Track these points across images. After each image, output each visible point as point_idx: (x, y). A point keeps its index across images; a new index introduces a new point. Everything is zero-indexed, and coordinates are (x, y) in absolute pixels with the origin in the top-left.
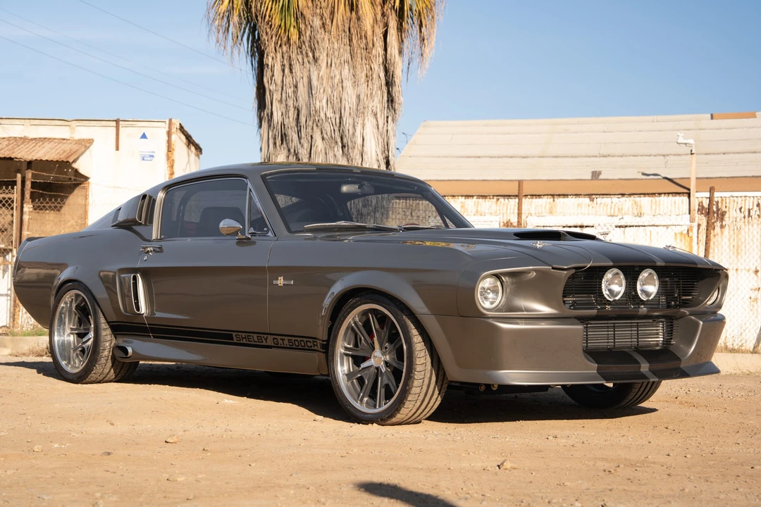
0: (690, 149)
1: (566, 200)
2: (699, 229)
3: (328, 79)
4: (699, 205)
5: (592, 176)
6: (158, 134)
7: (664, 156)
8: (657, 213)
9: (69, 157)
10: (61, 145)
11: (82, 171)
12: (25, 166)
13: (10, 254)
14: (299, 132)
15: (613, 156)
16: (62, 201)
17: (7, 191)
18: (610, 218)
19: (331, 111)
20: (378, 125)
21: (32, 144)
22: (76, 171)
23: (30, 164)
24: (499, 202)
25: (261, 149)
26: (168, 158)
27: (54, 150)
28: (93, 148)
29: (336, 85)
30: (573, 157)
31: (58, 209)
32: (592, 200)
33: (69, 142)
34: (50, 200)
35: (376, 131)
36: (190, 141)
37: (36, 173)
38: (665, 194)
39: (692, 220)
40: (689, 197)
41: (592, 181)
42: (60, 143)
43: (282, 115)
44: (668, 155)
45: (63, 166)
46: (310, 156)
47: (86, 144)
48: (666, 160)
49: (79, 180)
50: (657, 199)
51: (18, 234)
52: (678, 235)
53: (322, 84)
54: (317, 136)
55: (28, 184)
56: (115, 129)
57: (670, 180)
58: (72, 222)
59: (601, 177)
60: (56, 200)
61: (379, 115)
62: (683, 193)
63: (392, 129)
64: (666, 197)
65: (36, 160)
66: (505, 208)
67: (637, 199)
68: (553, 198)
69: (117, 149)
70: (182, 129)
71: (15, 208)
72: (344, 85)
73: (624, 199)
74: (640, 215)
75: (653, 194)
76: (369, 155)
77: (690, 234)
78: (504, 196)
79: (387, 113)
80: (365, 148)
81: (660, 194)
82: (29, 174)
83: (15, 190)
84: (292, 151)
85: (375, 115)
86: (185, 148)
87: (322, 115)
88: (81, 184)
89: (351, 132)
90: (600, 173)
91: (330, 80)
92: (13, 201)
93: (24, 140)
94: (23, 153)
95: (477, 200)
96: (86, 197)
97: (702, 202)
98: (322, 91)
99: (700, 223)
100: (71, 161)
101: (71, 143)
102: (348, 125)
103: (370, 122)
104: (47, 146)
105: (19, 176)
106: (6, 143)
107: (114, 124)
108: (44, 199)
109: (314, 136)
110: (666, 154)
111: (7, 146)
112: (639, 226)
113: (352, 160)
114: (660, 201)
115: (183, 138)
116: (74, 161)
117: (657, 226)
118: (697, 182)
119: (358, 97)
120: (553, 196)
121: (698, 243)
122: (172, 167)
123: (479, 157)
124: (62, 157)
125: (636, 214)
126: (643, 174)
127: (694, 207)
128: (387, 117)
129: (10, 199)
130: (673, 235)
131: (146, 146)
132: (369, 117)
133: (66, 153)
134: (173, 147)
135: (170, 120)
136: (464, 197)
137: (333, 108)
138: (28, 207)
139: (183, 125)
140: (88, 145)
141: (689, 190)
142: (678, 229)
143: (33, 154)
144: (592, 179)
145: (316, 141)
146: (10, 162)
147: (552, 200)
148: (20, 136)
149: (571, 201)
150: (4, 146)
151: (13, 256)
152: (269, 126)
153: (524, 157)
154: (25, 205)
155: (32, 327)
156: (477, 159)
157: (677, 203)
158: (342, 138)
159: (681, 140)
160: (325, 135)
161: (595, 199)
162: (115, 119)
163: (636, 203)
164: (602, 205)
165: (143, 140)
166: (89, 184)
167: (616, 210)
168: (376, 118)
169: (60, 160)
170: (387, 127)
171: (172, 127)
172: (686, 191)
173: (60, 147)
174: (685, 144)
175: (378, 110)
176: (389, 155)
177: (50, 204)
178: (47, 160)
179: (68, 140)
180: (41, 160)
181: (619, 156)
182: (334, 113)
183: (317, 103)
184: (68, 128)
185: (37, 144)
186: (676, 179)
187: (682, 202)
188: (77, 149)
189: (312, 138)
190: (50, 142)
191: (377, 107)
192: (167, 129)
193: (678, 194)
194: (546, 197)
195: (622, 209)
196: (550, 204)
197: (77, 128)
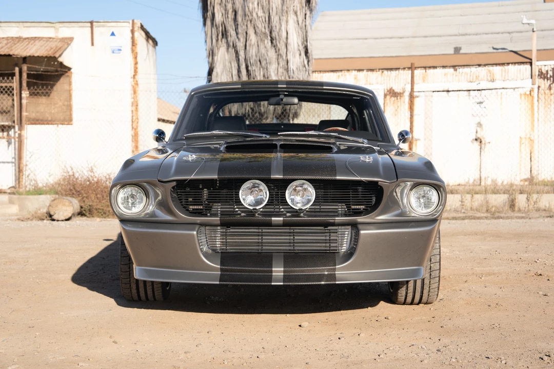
0: (532, 27)
1: (435, 71)
2: (539, 89)
4: (539, 72)
5: (455, 51)
6: (124, 31)
7: (509, 33)
8: (506, 78)
9: (55, 53)
10: (48, 42)
11: (66, 63)
12: (21, 61)
13: (13, 130)
14: (236, 29)
15: (470, 35)
16: (51, 87)
17: (8, 81)
18: (471, 83)
19: (262, 11)
20: (298, 21)
21: (26, 43)
22: (61, 64)
23: (25, 60)
24: (383, 74)
25: (206, 41)
26: (133, 51)
27: (43, 47)
28: (74, 44)
30: (438, 36)
31: (47, 95)
32: (456, 70)
33: (55, 40)
34: (43, 87)
35: (296, 25)
36: (148, 36)
37: (30, 66)
38: (512, 63)
39: (533, 84)
40: (531, 65)
41: (455, 56)
42: (47, 41)
43: (223, 15)
44: (512, 32)
45: (51, 59)
46: (246, 48)
47: (68, 41)
48: (511, 36)
49: (63, 70)
50: (506, 67)
51: (19, 115)
52: (523, 96)
54: (251, 31)
55: (25, 75)
56: (90, 29)
57: (515, 52)
58: (60, 103)
59: (462, 51)
60: (47, 88)
61: (298, 13)
62: (526, 63)
63: (309, 24)
64: (513, 66)
65: (30, 56)
66: (388, 78)
67: (491, 68)
68: (426, 69)
69: (93, 44)
70: (142, 27)
71: (15, 94)
73: (480, 68)
74: (493, 81)
75: (503, 64)
76: (292, 46)
77: (532, 93)
78: (387, 69)
79: (305, 11)
80: (289, 41)
81: (508, 64)
82: (25, 67)
83: (14, 80)
84: (231, 44)
85: (296, 13)
86: (144, 41)
87: (254, 15)
88: (65, 73)
89: (278, 28)
90: (460, 49)
92: (13, 89)
93: (19, 39)
94: (19, 50)
95: (367, 73)
96: (70, 84)
97: (541, 69)
99: (540, 85)
100: (57, 56)
101: (56, 41)
102: (275, 21)
103: (292, 18)
104: (38, 44)
105: (17, 69)
106: (5, 42)
107: (89, 25)
108: (38, 87)
109: (248, 32)
110: (510, 31)
111: (6, 44)
112: (492, 89)
113: (279, 50)
114: (508, 69)
115: (143, 34)
116: (60, 56)
117: (506, 89)
118: (537, 53)
120: (425, 68)
121: (538, 101)
122: (136, 58)
123: (366, 39)
124: (50, 53)
125: (489, 79)
126: (494, 49)
127: (535, 72)
128: (306, 14)
129: (11, 87)
130: (519, 95)
131: (115, 42)
132: (292, 15)
133: (52, 50)
134: (136, 42)
135: (133, 21)
136: (356, 71)
137: (263, 9)
138: (25, 94)
139: (143, 24)
140: (69, 43)
141: (531, 60)
142: (521, 91)
143: (27, 50)
144: (455, 54)
145: (250, 36)
146: (9, 58)
147: (424, 71)
148: (16, 36)
149: (439, 71)
150: (4, 45)
151: (15, 132)
152: (212, 24)
153: (401, 38)
154: (23, 92)
155: (33, 187)
156: (364, 40)
157: (521, 71)
158: (271, 33)
159: (525, 21)
160: (257, 30)
161: (458, 69)
162: (90, 21)
163: (489, 71)
164: (463, 74)
165: (113, 37)
166: (71, 73)
167: (475, 77)
168: (297, 16)
169: (49, 56)
170: (305, 22)
171: (135, 26)
172: (529, 61)
173: (48, 45)
174: (529, 24)
175: (298, 9)
176: (307, 45)
177: (43, 91)
178: (38, 56)
179: (53, 38)
180: (34, 56)
181: (474, 34)
182: (264, 12)
183: (251, 5)
184: (53, 29)
185: (29, 42)
186: (520, 51)
187: (526, 69)
188: (61, 45)
189: (246, 33)
190: (40, 40)
191: (297, 7)
192: (131, 28)
193: (523, 63)
194: (420, 69)
195: (479, 76)
196: (423, 74)
197: (60, 29)
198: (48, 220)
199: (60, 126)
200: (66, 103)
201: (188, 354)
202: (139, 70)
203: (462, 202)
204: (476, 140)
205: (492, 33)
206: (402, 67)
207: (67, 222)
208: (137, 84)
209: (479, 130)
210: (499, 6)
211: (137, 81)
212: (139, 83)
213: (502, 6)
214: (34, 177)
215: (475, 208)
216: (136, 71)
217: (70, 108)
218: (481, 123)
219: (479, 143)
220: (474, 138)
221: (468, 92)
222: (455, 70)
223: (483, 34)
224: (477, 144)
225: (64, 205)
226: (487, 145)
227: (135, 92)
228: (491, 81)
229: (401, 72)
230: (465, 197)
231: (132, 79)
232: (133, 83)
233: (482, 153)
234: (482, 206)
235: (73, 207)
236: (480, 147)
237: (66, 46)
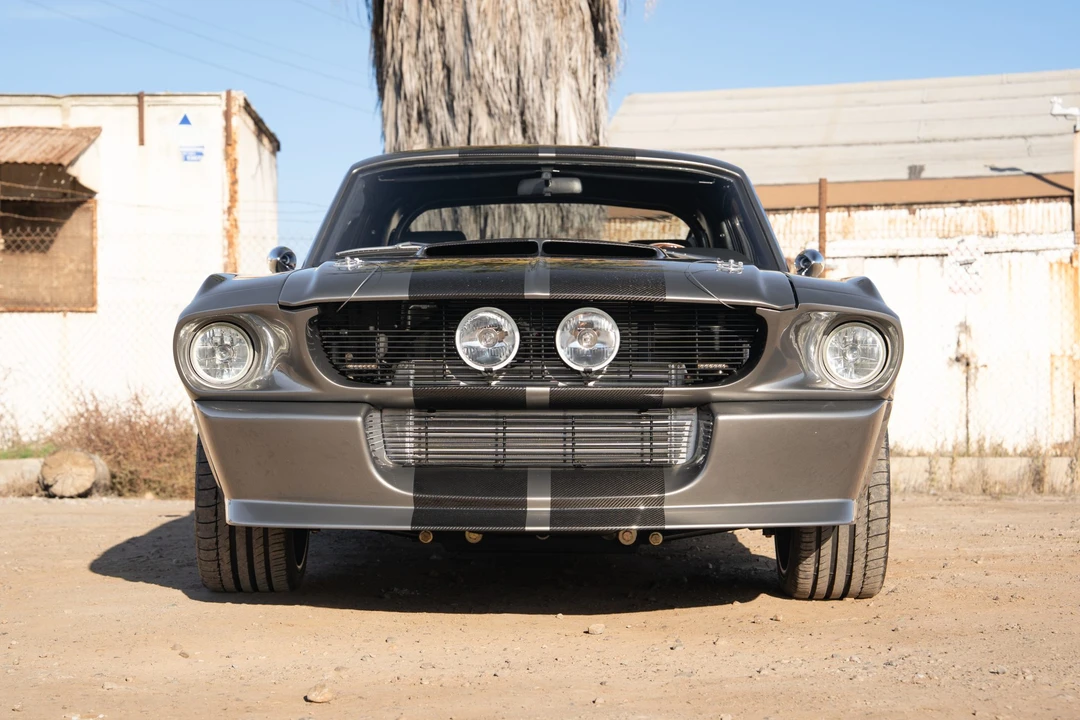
0: (1073, 123)
1: (869, 214)
3: (495, 14)
5: (910, 174)
6: (209, 114)
7: (1024, 137)
8: (1020, 230)
9: (62, 156)
10: (47, 137)
11: (84, 181)
14: (449, 105)
15: (941, 141)
16: (53, 230)
18: (945, 240)
19: (503, 68)
20: (579, 90)
22: (75, 183)
25: (383, 135)
26: (227, 156)
27: (37, 146)
28: (101, 141)
29: (508, 24)
30: (875, 144)
31: (43, 247)
32: (913, 212)
33: (60, 132)
34: (33, 230)
35: (576, 99)
36: (261, 129)
37: (8, 184)
38: (1032, 198)
40: (1072, 202)
41: (911, 183)
42: (45, 134)
43: (420, 77)
44: (1030, 136)
45: (55, 170)
47: (90, 135)
48: (1028, 144)
49: (76, 198)
50: (1019, 207)
52: (1056, 267)
53: (486, 22)
54: (480, 111)
56: (135, 110)
57: (1038, 176)
58: (71, 266)
59: (924, 175)
60: (43, 230)
61: (580, 74)
62: (1062, 197)
63: (603, 96)
64: (1033, 204)
65: (7, 163)
67: (986, 208)
68: (849, 211)
69: (142, 142)
70: (247, 107)
72: (523, 22)
73: (964, 209)
74: (991, 234)
75: (1012, 200)
77: (1074, 262)
79: (595, 69)
80: (560, 130)
81: (1024, 199)
84: (438, 138)
85: (574, 73)
86: (253, 139)
87: (487, 76)
88: (84, 202)
89: (537, 104)
90: (921, 169)
91: (499, 16)
96: (92, 225)
98: (485, 34)
100: (65, 162)
101: (63, 135)
102: (531, 89)
103: (566, 86)
104: (25, 140)
107: (135, 100)
108: (24, 229)
109: (474, 112)
110: (1027, 133)
112: (991, 253)
114: (1023, 212)
115: (250, 123)
116: (72, 163)
117: (1020, 252)
119: (547, 42)
120: (848, 207)
122: (233, 170)
123: (723, 149)
124: (50, 157)
125: (985, 233)
126: (993, 169)
128: (595, 76)
130: (1048, 266)
131: (188, 137)
132: (566, 77)
133: (56, 152)
134: (234, 137)
135: (229, 93)
137: (505, 62)
139: (249, 101)
140: (92, 137)
141: (1072, 191)
142: (1054, 256)
144: (910, 179)
145: (477, 120)
147: (846, 214)
149: (878, 215)
152: (398, 95)
153: (796, 147)
155: (10, 444)
156: (719, 151)
157: (1053, 214)
158: (522, 114)
159: (1058, 110)
160: (494, 110)
161: (918, 211)
162: (137, 92)
163: (984, 214)
164: (929, 221)
165: (185, 126)
166: (96, 202)
167: (953, 228)
168: (576, 79)
169: (47, 162)
170: (594, 92)
171: (233, 104)
172: (1067, 193)
173: (46, 141)
174: (1065, 116)
175: (579, 63)
176: (598, 141)
177: (33, 237)
178: (25, 163)
179: (58, 129)
180: (15, 163)
181: (950, 140)
182: (507, 70)
183: (478, 55)
184: (57, 109)
185: (7, 137)
186: (1047, 174)
187: (1061, 211)
188: (74, 143)
189: (470, 115)
190: (30, 133)
191: (577, 61)
192: (224, 108)
193: (1055, 198)
194: (837, 209)
195: (962, 226)
196: (843, 220)
197: (73, 110)
198: (41, 496)
199: (69, 314)
200: (83, 266)
201: (342, 673)
202: (240, 196)
203: (931, 473)
204: (958, 360)
205: (988, 138)
206: (798, 207)
207: (80, 499)
208: (236, 227)
209: (963, 337)
210: (1002, 83)
211: (235, 220)
212: (240, 224)
213: (1008, 83)
214: (12, 422)
215: (958, 486)
216: (233, 199)
217: (91, 276)
218: (968, 324)
219: (963, 368)
220: (954, 357)
221: (940, 258)
222: (910, 213)
223: (969, 139)
224: (959, 368)
225: (76, 464)
226: (982, 370)
227: (231, 244)
228: (988, 235)
229: (797, 215)
230: (937, 462)
231: (226, 216)
232: (227, 224)
233: (971, 389)
234: (972, 481)
235: (96, 469)
236: (965, 375)
237: (85, 144)
